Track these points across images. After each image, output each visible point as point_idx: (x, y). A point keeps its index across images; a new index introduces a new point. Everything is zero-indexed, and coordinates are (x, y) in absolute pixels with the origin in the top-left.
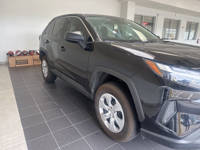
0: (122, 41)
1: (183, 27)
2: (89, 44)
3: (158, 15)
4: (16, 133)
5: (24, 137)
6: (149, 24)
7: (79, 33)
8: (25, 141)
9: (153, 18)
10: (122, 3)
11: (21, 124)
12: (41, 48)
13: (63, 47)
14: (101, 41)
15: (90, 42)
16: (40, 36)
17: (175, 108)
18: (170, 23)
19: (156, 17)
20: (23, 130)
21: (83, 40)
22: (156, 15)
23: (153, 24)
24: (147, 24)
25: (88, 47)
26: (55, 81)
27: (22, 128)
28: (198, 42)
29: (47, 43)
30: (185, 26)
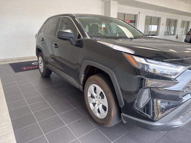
0: (108, 38)
1: (163, 24)
2: (79, 41)
3: (139, 13)
4: (4, 124)
5: (12, 127)
6: (131, 21)
7: (69, 31)
8: (13, 131)
9: (136, 16)
10: (105, 2)
11: (9, 116)
12: (37, 46)
13: (56, 44)
14: (88, 38)
15: (79, 39)
16: (36, 35)
17: (149, 95)
18: (151, 19)
19: (137, 15)
20: (10, 121)
21: (73, 38)
22: (137, 13)
23: (135, 21)
24: (129, 21)
25: (78, 44)
26: (51, 76)
27: (10, 119)
28: (177, 38)
29: (42, 41)
30: (165, 23)
